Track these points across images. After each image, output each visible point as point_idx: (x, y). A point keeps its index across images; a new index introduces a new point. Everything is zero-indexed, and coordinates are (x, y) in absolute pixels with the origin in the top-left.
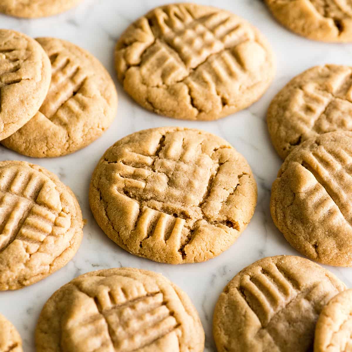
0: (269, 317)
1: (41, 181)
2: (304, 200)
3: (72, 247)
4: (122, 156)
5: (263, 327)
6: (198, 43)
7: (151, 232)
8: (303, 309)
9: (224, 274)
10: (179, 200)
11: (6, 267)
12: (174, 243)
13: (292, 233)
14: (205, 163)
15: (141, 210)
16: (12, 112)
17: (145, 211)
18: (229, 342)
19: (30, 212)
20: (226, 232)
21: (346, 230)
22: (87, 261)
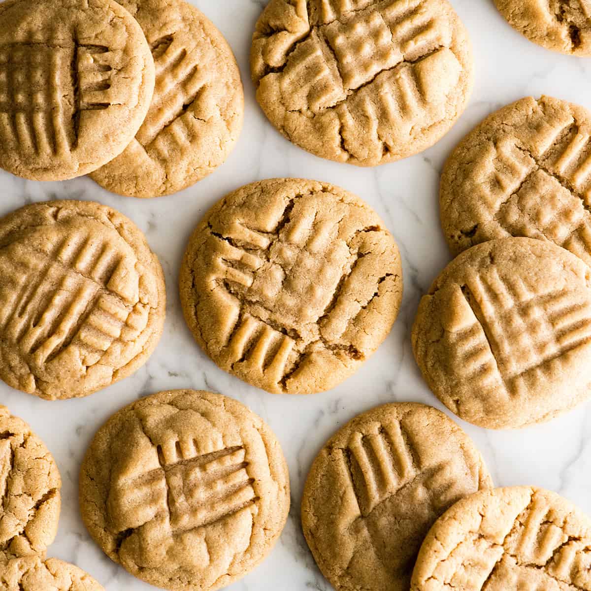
0: (372, 506)
1: (117, 254)
2: (454, 344)
3: (145, 353)
4: (230, 229)
5: (362, 516)
6: (368, 50)
7: (249, 350)
8: (416, 502)
9: (334, 412)
10: (291, 312)
11: (55, 380)
12: (274, 375)
13: (431, 378)
14: (337, 257)
15: (240, 316)
16: (91, 151)
17: (246, 320)
18: (317, 527)
19: (96, 303)
20: (345, 366)
21: (497, 397)
22: (163, 366)
